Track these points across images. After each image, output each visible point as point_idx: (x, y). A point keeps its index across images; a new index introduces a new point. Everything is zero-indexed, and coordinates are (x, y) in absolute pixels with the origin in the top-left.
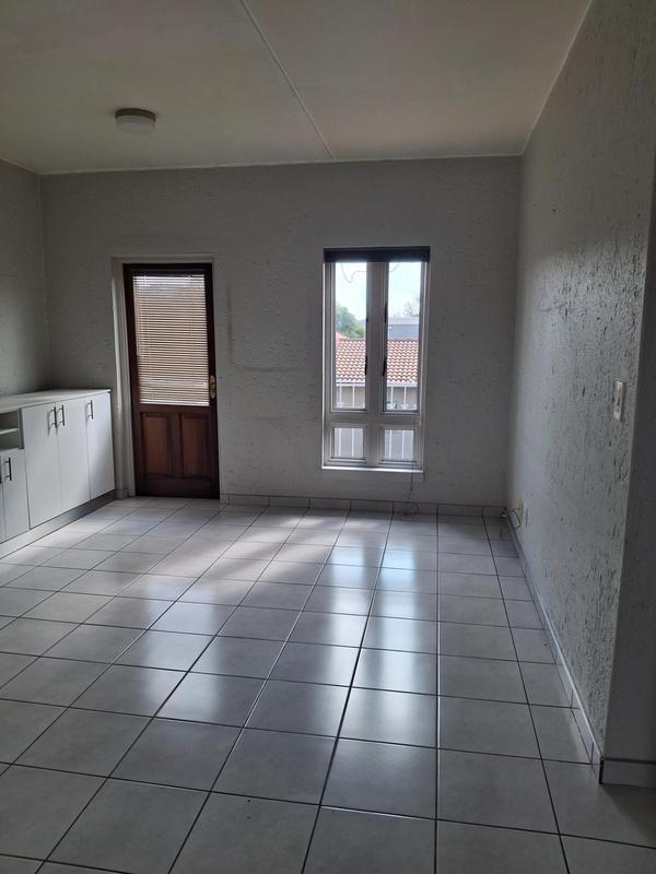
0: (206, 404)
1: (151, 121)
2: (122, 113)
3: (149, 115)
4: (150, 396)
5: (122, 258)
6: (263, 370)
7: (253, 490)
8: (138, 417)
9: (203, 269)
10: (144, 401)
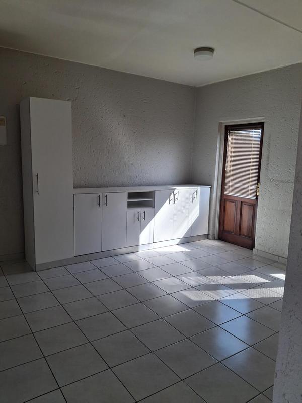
0: (253, 198)
2: (198, 50)
3: (211, 50)
4: (229, 191)
5: (224, 123)
6: (283, 182)
7: (270, 250)
8: (223, 201)
9: (260, 126)
10: (226, 193)
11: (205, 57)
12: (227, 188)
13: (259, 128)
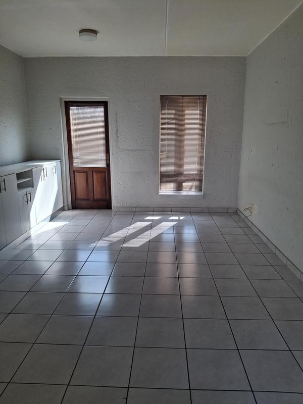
0: (105, 166)
1: (95, 35)
2: (83, 31)
3: (94, 32)
4: (78, 163)
5: (64, 98)
6: (132, 151)
7: (128, 204)
8: (72, 173)
9: (103, 104)
10: (75, 165)
11: (87, 37)
12: (75, 160)
13: (103, 106)
